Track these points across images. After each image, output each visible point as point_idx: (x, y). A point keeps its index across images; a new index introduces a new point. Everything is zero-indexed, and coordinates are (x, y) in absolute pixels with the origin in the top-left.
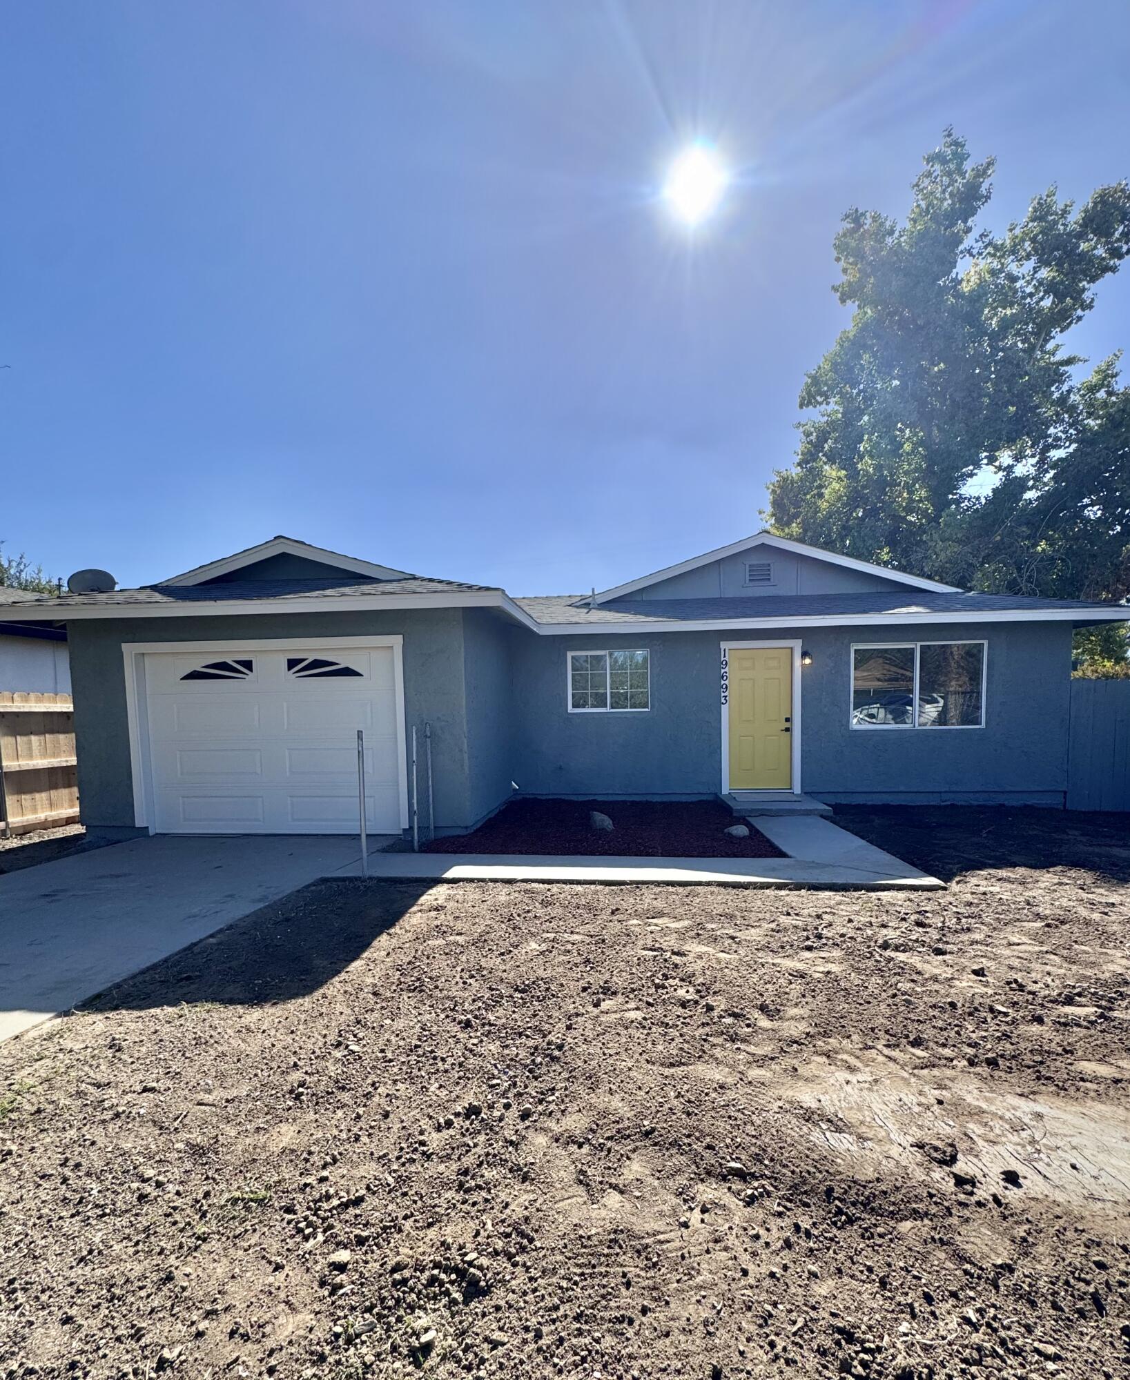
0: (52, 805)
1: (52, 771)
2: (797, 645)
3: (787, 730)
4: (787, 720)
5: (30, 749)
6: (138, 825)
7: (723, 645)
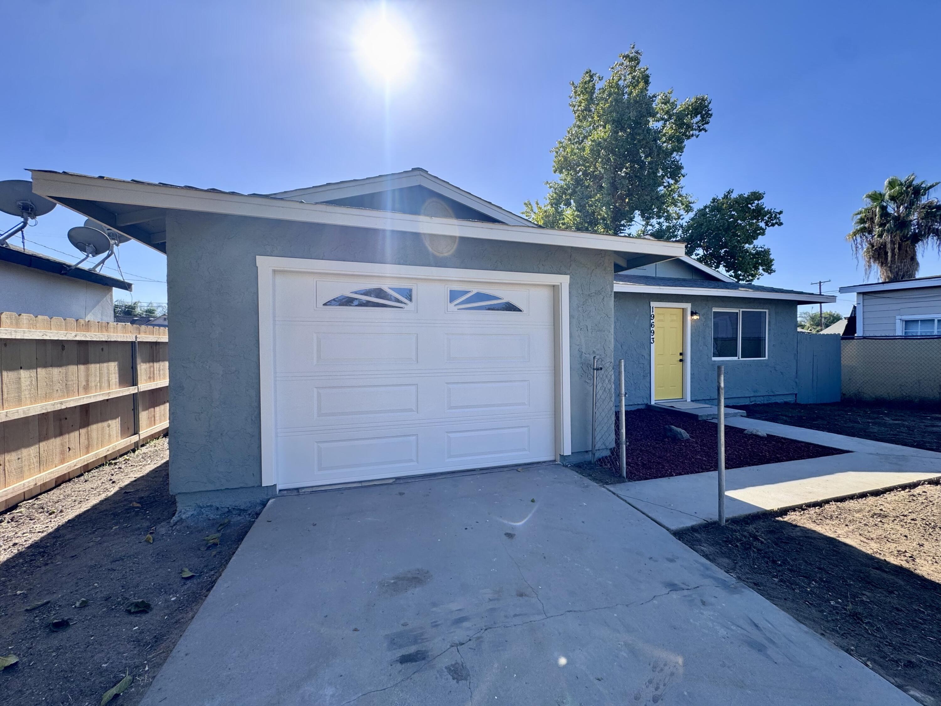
0: (41, 463)
1: (43, 417)
2: (688, 306)
3: (681, 360)
4: (681, 354)
5: (19, 389)
6: (266, 482)
7: (653, 304)
